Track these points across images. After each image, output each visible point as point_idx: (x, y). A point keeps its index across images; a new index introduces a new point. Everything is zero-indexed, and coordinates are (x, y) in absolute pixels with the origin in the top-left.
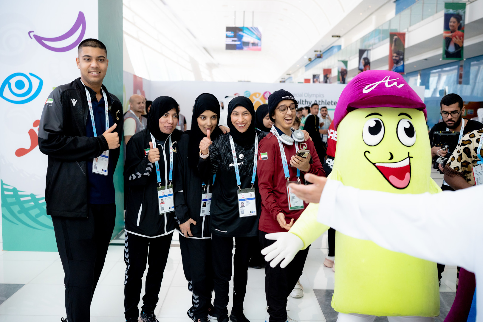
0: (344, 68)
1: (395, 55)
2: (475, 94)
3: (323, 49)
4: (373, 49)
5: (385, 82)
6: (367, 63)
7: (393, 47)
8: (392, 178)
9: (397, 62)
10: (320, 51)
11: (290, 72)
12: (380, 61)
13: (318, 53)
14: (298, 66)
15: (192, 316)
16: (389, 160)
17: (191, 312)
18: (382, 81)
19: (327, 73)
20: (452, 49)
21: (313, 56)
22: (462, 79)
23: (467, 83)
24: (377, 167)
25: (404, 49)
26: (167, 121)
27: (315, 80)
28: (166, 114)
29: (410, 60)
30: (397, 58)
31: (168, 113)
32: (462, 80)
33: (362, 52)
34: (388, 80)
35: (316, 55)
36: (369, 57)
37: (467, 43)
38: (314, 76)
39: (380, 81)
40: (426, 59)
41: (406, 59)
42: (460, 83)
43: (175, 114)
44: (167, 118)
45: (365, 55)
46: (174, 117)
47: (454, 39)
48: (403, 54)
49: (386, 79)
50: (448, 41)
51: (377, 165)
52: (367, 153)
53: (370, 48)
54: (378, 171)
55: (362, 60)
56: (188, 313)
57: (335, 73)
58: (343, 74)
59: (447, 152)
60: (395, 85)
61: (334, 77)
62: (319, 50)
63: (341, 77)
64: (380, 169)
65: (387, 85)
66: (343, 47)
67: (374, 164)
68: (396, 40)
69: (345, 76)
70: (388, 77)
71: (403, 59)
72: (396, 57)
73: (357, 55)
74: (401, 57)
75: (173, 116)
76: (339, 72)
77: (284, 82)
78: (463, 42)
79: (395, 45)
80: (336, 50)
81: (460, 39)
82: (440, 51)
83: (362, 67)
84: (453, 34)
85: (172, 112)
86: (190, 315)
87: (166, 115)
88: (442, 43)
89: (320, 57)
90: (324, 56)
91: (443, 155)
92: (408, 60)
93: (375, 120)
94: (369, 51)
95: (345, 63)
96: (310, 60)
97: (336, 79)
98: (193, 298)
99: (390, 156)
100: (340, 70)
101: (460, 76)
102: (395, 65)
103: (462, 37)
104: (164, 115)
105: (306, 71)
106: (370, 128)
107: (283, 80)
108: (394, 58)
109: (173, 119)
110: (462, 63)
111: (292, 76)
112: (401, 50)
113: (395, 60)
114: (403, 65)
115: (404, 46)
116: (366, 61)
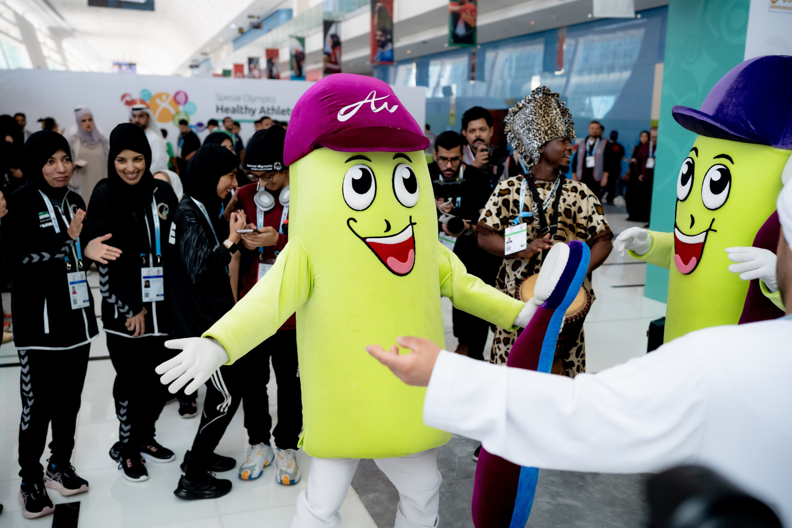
0: (300, 49)
1: (379, 33)
2: (492, 95)
3: (262, 13)
4: (345, 20)
5: (371, 102)
6: (336, 43)
7: (376, 21)
8: (391, 260)
9: (383, 45)
10: (258, 18)
11: (208, 50)
12: (356, 42)
13: (255, 20)
14: (221, 40)
15: (116, 456)
16: (385, 232)
17: (115, 451)
18: (366, 101)
19: (272, 55)
20: (461, 30)
21: (246, 24)
22: (475, 72)
23: (482, 78)
24: (369, 245)
25: (392, 24)
26: (55, 169)
27: (252, 66)
28: (50, 160)
29: (401, 42)
30: (383, 39)
31: (53, 158)
32: (476, 74)
33: (328, 25)
34: (374, 99)
35: (251, 23)
36: (338, 34)
37: (482, 21)
38: (251, 60)
39: (363, 100)
40: (424, 42)
41: (395, 40)
42: (473, 78)
43: (64, 157)
44: (54, 166)
45: (332, 31)
46: (65, 161)
47: (464, 16)
48: (390, 32)
49: (371, 98)
50: (455, 18)
51: (368, 240)
52: (351, 222)
53: (340, 19)
54: (370, 251)
55: (328, 39)
56: (110, 453)
57: (285, 56)
58: (299, 59)
59: (451, 207)
60: (385, 108)
61: (285, 63)
62: (255, 14)
63: (295, 64)
64: (372, 246)
65: (373, 107)
66: (295, 14)
67: (364, 239)
68: (380, 9)
69: (301, 63)
70: (374, 92)
71: (391, 41)
72: (381, 36)
73: (321, 29)
74: (389, 37)
75: (62, 160)
76: (292, 56)
77: (197, 66)
78: (475, 20)
79: (379, 18)
80: (283, 16)
81: (472, 15)
82: (445, 31)
83: (329, 49)
84: (463, 7)
85: (59, 155)
86: (113, 455)
87: (50, 162)
88: (447, 19)
89: (257, 26)
90: (265, 26)
91: (447, 211)
92: (398, 41)
93: (360, 169)
94: (339, 25)
95: (302, 40)
96: (241, 31)
97: (288, 66)
98: (121, 429)
99: (385, 227)
100: (294, 53)
101: (472, 68)
102: (380, 49)
103: (474, 12)
104: (48, 163)
105: (236, 48)
106: (354, 181)
107: (195, 63)
108: (378, 38)
109: (63, 165)
110: (473, 50)
111: (211, 56)
112: (388, 26)
113: (379, 41)
114: (392, 50)
115: (391, 18)
116: (335, 39)
